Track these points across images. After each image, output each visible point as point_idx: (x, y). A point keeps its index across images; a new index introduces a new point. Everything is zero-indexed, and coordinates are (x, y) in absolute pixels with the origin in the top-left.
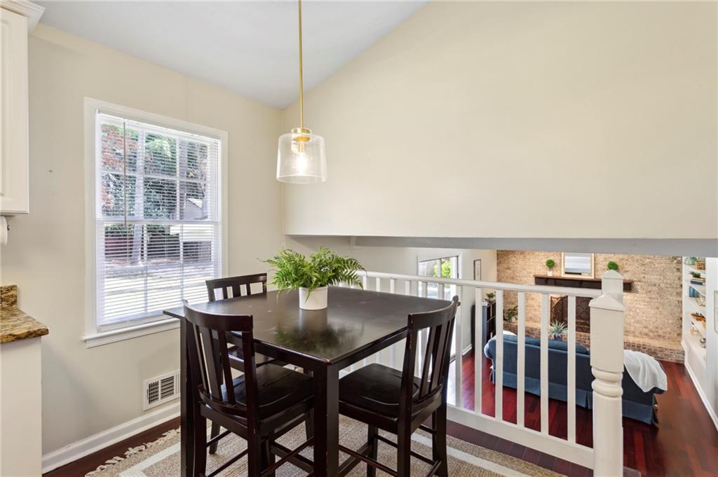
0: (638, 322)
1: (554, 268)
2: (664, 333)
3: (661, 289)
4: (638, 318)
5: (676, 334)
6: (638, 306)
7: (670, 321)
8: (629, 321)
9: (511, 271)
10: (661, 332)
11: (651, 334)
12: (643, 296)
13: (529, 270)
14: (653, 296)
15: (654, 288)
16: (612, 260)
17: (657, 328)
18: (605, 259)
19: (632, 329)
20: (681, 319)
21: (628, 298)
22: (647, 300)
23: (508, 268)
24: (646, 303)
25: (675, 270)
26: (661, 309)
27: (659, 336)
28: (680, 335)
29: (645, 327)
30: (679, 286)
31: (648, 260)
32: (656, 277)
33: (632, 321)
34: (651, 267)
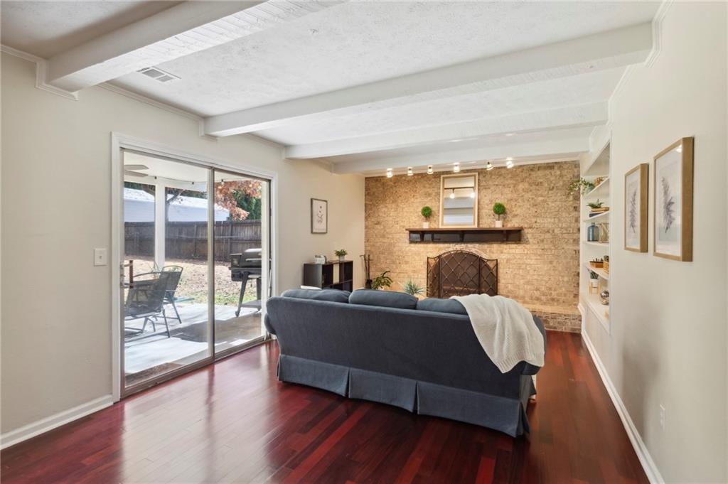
0: (528, 283)
1: (431, 218)
2: (558, 295)
3: (555, 236)
4: (528, 277)
5: (572, 296)
6: (528, 261)
7: (566, 279)
8: (518, 283)
9: (382, 227)
10: (554, 294)
11: (543, 298)
12: (534, 247)
13: (402, 224)
14: (546, 247)
15: (548, 236)
16: (499, 202)
17: (550, 289)
18: (491, 201)
19: (521, 293)
20: (578, 274)
21: (517, 251)
22: (539, 252)
23: (378, 223)
24: (539, 258)
25: (572, 209)
26: (554, 264)
27: (553, 300)
28: (576, 296)
29: (537, 290)
30: (575, 231)
31: (541, 198)
32: (549, 220)
33: (522, 281)
34: (544, 207)
